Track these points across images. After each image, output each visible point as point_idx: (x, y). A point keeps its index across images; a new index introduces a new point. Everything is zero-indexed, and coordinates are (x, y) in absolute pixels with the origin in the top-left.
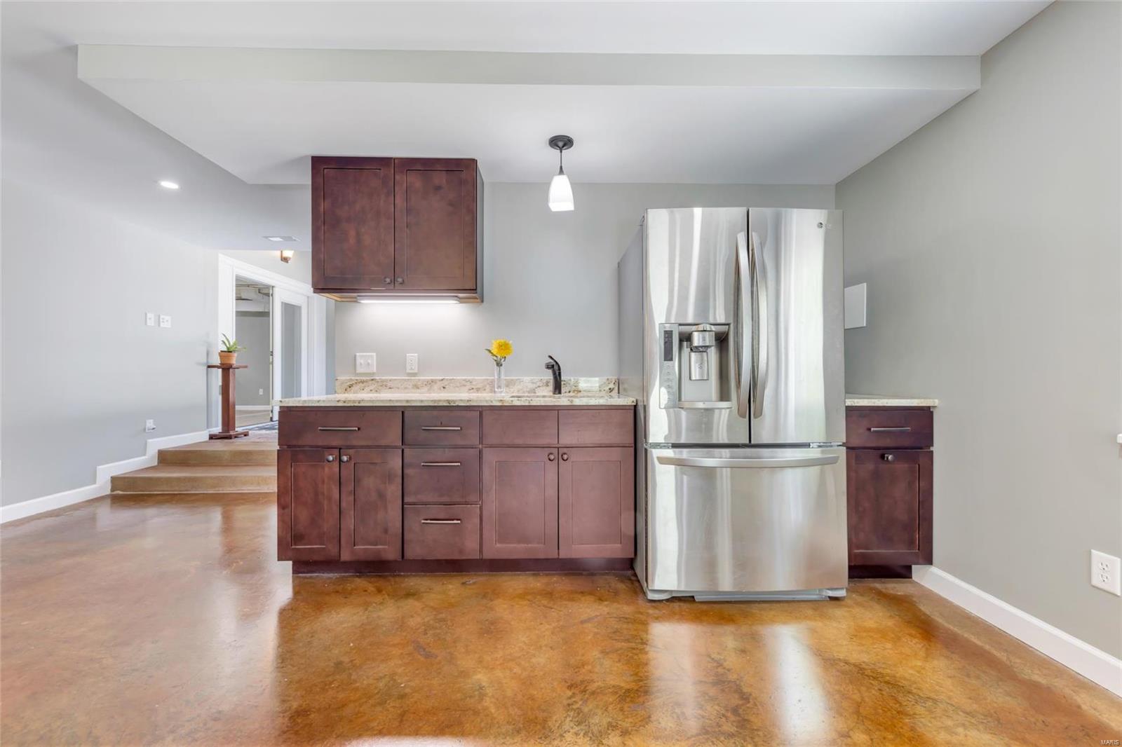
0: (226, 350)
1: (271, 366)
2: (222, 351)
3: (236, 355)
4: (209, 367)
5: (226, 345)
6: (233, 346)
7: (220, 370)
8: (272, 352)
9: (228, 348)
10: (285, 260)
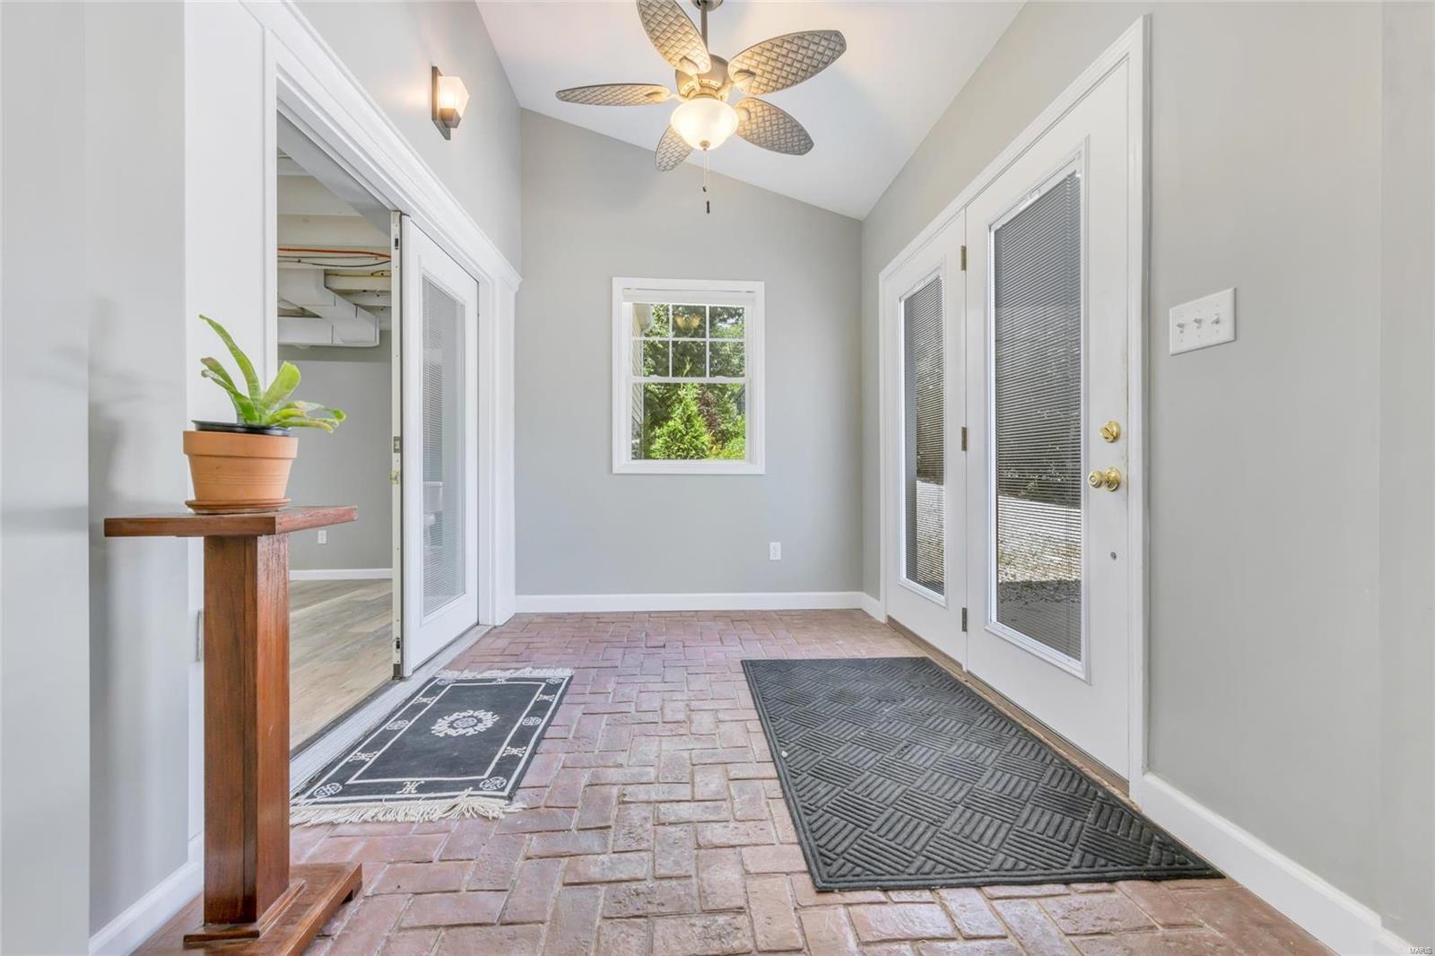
0: (230, 416)
1: (396, 488)
2: (204, 427)
3: (289, 447)
4: (115, 528)
5: (227, 383)
6: (273, 398)
7: (195, 546)
8: (401, 439)
9: (244, 408)
10: (445, 122)
